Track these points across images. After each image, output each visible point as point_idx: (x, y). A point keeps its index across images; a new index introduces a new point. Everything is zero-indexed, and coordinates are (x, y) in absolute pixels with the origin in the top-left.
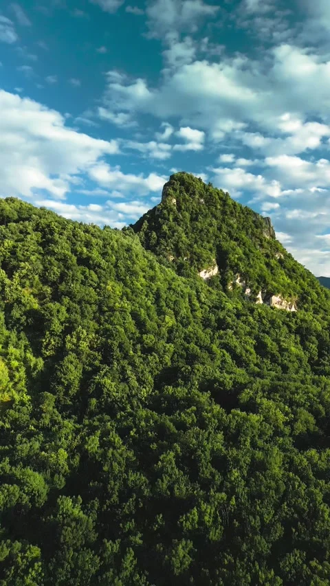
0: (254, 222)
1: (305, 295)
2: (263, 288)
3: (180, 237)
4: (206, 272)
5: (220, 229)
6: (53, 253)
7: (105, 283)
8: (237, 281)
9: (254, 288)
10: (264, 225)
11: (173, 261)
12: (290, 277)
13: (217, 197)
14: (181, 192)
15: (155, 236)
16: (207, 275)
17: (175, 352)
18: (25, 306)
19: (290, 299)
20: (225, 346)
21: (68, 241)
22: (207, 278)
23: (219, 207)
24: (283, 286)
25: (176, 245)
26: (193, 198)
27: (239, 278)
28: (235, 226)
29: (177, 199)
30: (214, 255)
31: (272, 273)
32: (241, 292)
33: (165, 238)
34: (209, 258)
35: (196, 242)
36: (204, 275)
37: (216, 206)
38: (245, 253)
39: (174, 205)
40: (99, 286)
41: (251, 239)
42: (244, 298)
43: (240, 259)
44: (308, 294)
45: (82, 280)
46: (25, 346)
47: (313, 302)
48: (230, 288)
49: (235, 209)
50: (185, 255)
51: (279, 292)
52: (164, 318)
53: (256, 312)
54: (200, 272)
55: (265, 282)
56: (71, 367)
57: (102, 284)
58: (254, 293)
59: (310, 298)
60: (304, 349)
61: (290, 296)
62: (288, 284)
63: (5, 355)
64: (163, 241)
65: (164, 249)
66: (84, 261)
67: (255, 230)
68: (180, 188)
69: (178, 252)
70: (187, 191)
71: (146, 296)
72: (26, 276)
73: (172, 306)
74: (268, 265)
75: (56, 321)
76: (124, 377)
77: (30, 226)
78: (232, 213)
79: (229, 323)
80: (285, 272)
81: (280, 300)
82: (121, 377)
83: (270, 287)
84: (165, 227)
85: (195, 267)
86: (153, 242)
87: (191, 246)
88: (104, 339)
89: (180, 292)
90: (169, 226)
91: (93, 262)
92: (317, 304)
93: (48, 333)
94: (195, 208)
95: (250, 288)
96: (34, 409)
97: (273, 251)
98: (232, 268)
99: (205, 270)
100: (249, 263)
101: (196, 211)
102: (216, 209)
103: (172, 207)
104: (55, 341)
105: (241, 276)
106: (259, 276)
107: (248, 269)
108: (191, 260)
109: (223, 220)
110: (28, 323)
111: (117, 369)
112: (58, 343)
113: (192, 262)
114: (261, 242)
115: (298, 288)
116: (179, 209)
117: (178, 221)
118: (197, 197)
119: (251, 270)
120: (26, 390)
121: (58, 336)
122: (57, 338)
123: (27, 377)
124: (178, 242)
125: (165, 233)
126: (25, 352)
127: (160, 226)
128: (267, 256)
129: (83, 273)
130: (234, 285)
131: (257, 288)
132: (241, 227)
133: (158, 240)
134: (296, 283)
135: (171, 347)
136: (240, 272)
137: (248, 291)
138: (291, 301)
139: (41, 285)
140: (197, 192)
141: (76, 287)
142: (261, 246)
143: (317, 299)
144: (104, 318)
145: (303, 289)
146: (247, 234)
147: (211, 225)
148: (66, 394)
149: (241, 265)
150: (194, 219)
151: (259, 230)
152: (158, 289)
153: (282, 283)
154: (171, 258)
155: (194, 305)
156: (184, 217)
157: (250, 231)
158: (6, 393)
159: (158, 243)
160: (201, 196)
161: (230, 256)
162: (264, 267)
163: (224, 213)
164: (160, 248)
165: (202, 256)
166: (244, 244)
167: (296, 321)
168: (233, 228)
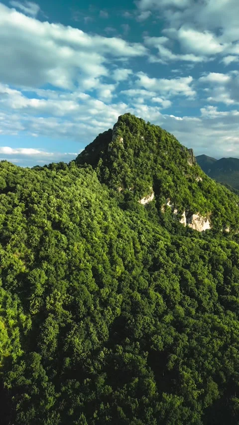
0: (181, 153)
1: (217, 211)
2: (186, 208)
3: (126, 172)
4: (145, 199)
5: (155, 161)
6: (34, 222)
7: (73, 244)
8: (168, 204)
9: (180, 209)
10: (188, 155)
11: (122, 191)
12: (206, 197)
13: (154, 134)
14: (127, 131)
15: (108, 172)
16: (146, 201)
17: (123, 301)
18: (16, 271)
19: (205, 214)
20: (159, 289)
21: (45, 208)
22: (146, 204)
23: (155, 143)
24: (201, 205)
25: (123, 179)
26: (136, 136)
27: (169, 202)
28: (167, 158)
29: (124, 137)
30: (151, 184)
31: (193, 195)
32: (171, 212)
33: (115, 173)
34: (148, 187)
35: (138, 175)
36: (143, 202)
37: (153, 142)
38: (174, 181)
39: (122, 143)
40: (68, 248)
41: (179, 167)
42: (172, 216)
43: (170, 187)
44: (218, 209)
45: (56, 244)
46: (18, 304)
47: (222, 216)
48: (163, 209)
49: (167, 143)
50: (130, 187)
51: (197, 211)
52: (116, 268)
53: (181, 249)
54: (141, 199)
55: (188, 204)
56: (51, 329)
57: (70, 246)
58: (180, 212)
59: (220, 213)
60: (214, 277)
61: (206, 212)
62: (205, 203)
63: (4, 314)
64: (113, 175)
65: (114, 183)
66: (57, 225)
67: (182, 160)
68: (126, 128)
69: (125, 184)
70: (131, 130)
71: (103, 247)
72: (15, 246)
73: (121, 254)
74: (190, 188)
75: (39, 285)
76: (88, 333)
77: (16, 197)
78: (164, 147)
79: (161, 262)
80: (203, 194)
81: (198, 217)
82: (86, 332)
83: (191, 208)
84: (115, 164)
85: (137, 196)
86: (107, 176)
87: (134, 179)
88: (73, 297)
89: (126, 238)
90: (118, 162)
91: (63, 226)
92: (225, 217)
93: (33, 295)
94: (137, 145)
95: (177, 209)
96: (27, 367)
97: (194, 175)
98: (164, 194)
99: (144, 198)
100: (177, 190)
101: (138, 147)
102: (153, 144)
103: (120, 144)
104: (38, 302)
105: (170, 200)
106: (184, 199)
107: (176, 194)
108: (135, 189)
109: (158, 154)
110: (19, 286)
111: (83, 327)
112: (41, 303)
113: (135, 192)
114: (186, 169)
115: (212, 206)
116: (126, 146)
117: (125, 158)
118: (139, 135)
119: (178, 195)
120: (20, 346)
121: (40, 297)
122: (39, 299)
123: (21, 334)
124: (125, 176)
125: (115, 169)
126: (18, 310)
127: (112, 162)
128: (190, 181)
129: (56, 237)
130: (166, 207)
131: (182, 209)
132: (171, 158)
133: (110, 175)
134: (211, 202)
135: (120, 297)
136: (170, 197)
137: (176, 211)
138: (206, 216)
139: (27, 249)
140: (139, 132)
141: (52, 251)
142: (186, 172)
143: (225, 214)
144: (73, 276)
145: (215, 206)
146: (176, 163)
147: (149, 159)
148: (48, 350)
149: (171, 191)
150: (137, 155)
151: (184, 160)
152: (111, 239)
153: (200, 203)
154: (120, 189)
155: (137, 248)
156: (129, 154)
157: (178, 160)
158: (6, 350)
159: (110, 178)
160: (142, 134)
161: (163, 184)
162: (188, 191)
163: (159, 147)
164: (112, 182)
165: (143, 187)
166: (173, 173)
167: (209, 254)
168: (165, 159)
